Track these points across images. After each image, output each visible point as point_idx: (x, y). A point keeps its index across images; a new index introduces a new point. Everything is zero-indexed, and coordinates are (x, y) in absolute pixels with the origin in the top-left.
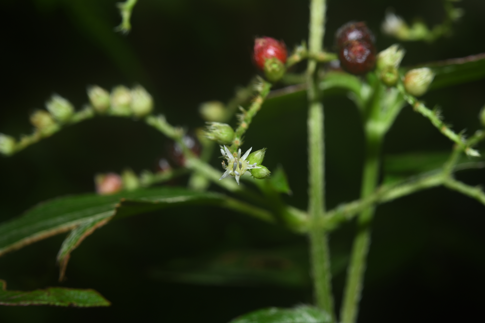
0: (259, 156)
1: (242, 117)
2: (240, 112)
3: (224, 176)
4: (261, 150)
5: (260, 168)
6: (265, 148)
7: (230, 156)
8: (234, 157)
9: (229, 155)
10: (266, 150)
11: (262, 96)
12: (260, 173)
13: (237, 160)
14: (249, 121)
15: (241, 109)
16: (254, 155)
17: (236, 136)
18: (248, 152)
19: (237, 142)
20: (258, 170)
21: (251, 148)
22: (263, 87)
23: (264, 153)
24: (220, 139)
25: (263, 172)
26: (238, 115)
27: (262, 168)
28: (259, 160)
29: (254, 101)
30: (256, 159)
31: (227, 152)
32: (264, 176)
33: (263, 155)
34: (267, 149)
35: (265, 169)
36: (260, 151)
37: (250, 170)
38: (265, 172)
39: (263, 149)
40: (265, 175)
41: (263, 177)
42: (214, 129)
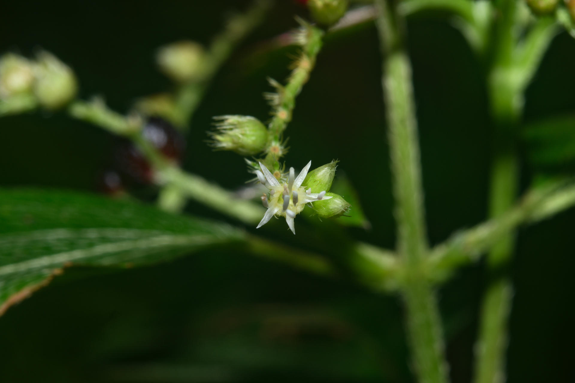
0: (326, 175)
1: (276, 99)
2: (273, 90)
3: (264, 220)
4: (327, 165)
5: (330, 199)
6: (336, 160)
7: (272, 181)
8: (281, 183)
9: (270, 179)
10: (337, 164)
11: (309, 55)
12: (331, 208)
13: (288, 190)
14: (291, 106)
15: (274, 83)
16: (316, 175)
17: (271, 137)
18: (305, 170)
19: (275, 149)
20: (326, 202)
21: (310, 162)
22: (308, 36)
23: (334, 170)
24: (243, 147)
25: (336, 206)
26: (269, 96)
27: (334, 197)
28: (326, 184)
29: (296, 67)
30: (320, 182)
31: (267, 174)
32: (338, 213)
33: (333, 174)
34: (339, 161)
35: (340, 200)
36: (326, 167)
37: (311, 203)
38: (341, 206)
39: (332, 163)
40: (340, 211)
41: (336, 214)
42: (231, 129)
